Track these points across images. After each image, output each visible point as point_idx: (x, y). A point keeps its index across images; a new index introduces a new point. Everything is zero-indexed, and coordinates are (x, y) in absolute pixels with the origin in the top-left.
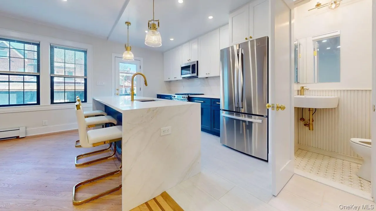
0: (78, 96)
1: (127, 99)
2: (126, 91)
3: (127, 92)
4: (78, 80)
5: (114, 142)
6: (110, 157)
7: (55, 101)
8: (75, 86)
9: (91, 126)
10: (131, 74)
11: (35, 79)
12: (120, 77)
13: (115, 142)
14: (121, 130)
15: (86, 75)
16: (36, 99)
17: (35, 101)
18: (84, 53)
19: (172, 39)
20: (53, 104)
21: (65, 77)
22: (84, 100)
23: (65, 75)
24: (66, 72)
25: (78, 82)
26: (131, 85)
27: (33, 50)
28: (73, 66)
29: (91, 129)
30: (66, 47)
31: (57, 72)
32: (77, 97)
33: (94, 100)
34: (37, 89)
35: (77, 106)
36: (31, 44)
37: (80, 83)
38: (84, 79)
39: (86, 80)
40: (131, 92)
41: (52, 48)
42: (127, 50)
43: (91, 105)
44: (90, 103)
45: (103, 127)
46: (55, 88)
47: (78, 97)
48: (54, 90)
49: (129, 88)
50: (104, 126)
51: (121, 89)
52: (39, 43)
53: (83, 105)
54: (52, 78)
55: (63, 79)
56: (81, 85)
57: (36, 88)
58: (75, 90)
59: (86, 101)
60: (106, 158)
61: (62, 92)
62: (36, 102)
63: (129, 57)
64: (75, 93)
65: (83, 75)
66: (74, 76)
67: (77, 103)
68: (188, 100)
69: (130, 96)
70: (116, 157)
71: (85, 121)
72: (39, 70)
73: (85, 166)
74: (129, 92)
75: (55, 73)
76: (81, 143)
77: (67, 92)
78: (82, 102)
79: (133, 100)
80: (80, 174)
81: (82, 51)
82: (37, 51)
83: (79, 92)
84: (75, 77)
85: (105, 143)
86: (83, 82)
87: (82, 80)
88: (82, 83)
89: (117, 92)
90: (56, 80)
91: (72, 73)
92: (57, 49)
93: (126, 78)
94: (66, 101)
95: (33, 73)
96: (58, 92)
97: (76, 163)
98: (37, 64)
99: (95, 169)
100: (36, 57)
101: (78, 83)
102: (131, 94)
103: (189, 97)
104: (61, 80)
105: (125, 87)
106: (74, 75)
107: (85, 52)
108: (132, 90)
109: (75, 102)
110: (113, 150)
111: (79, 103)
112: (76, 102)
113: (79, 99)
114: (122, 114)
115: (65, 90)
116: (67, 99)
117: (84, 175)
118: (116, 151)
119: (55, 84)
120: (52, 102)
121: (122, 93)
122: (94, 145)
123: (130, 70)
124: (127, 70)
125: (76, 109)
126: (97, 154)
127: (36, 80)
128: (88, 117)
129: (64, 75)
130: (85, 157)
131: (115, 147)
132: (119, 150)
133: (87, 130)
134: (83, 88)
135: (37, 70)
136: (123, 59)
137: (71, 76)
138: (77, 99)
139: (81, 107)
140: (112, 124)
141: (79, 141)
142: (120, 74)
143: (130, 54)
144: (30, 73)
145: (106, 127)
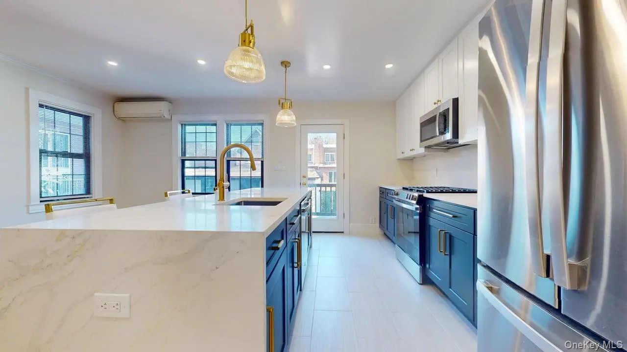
15: (263, 155)
19: (389, 66)
21: (240, 160)
34: (215, 175)
38: (261, 162)
41: (228, 126)
42: (283, 107)
48: (230, 177)
52: (216, 122)
54: (228, 162)
58: (251, 176)
64: (251, 180)
65: (261, 157)
68: (417, 204)
75: (232, 156)
81: (259, 124)
87: (259, 164)
92: (233, 126)
95: (211, 157)
100: (215, 139)
103: (420, 196)
115: (240, 176)
119: (231, 170)
143: (289, 115)
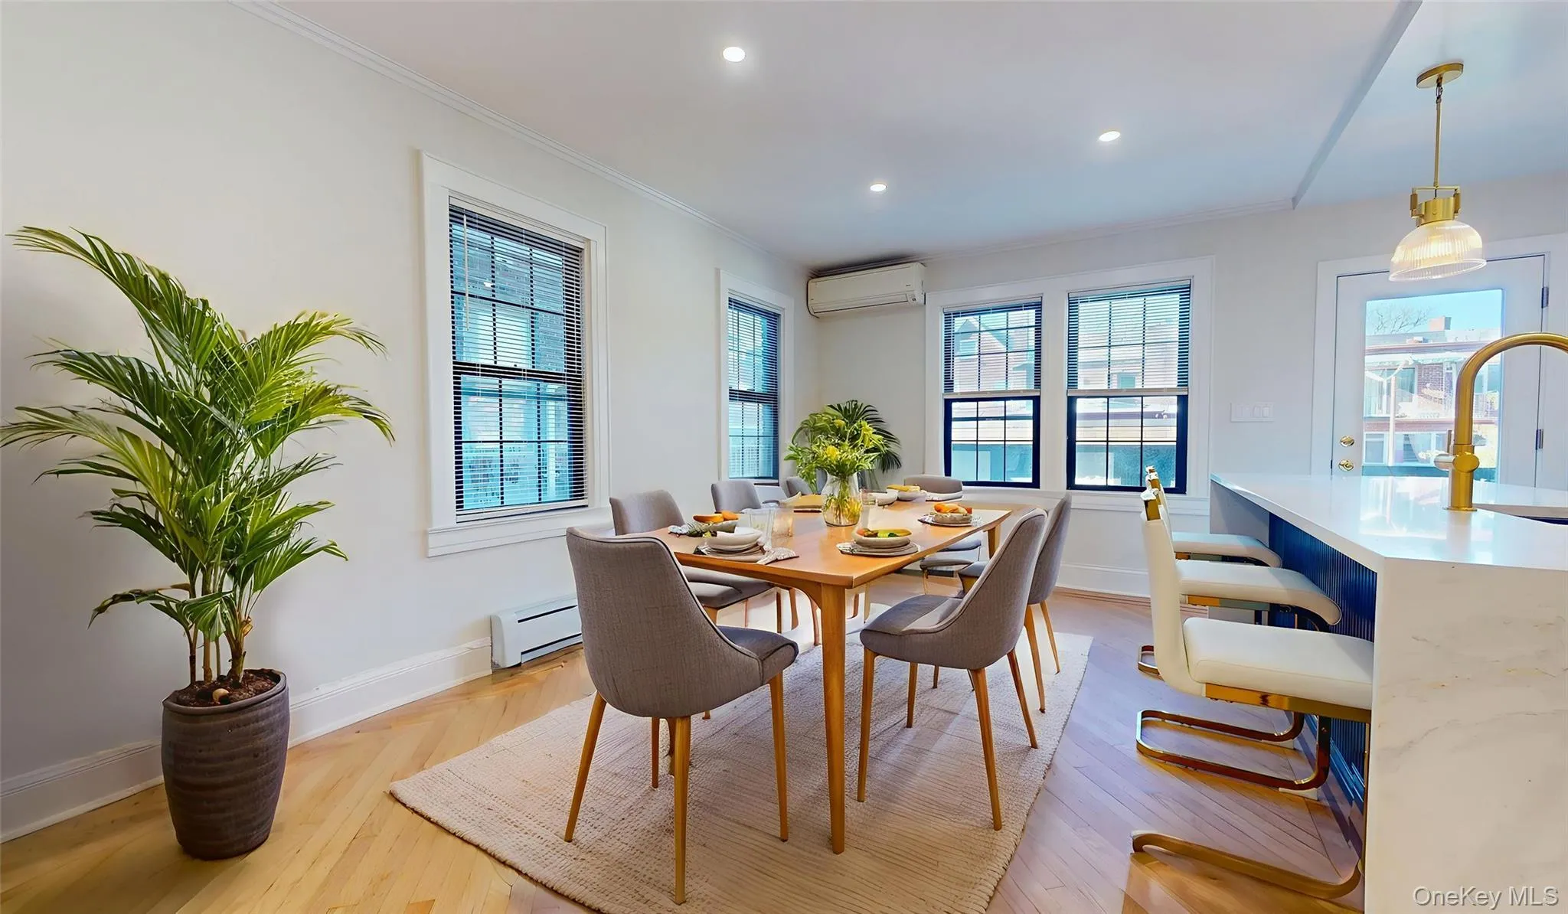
0: (1151, 468)
1: (1412, 498)
2: (1408, 448)
3: (1421, 455)
4: (1152, 405)
5: (1316, 719)
6: (1290, 785)
7: (1078, 481)
8: (1142, 427)
9: (1198, 601)
10: (1458, 347)
11: (1027, 408)
12: (1368, 374)
13: (1324, 721)
14: (1367, 663)
15: (1183, 380)
16: (1030, 470)
17: (1028, 476)
18: (1178, 295)
20: (1072, 489)
21: (1108, 395)
22: (1173, 485)
23: (1109, 390)
24: (1114, 378)
25: (1155, 413)
26: (1450, 415)
27: (1026, 325)
28: (1136, 352)
29: (1199, 614)
30: (1113, 291)
31: (1086, 382)
32: (1147, 469)
33: (1217, 487)
34: (1033, 438)
35: (1146, 503)
36: (1021, 310)
37: (1161, 416)
38: (1178, 396)
39: (1183, 401)
40: (1451, 458)
41: (1073, 305)
42: (1423, 218)
43: (1205, 508)
44: (1199, 500)
45: (1258, 620)
46: (1080, 435)
47: (1151, 471)
48: (1077, 443)
49: (1434, 434)
50: (1265, 616)
51: (1368, 436)
52: (1039, 300)
53: (1170, 504)
54: (1071, 401)
55: (1104, 402)
56: (1164, 421)
57: (1029, 435)
58: (1142, 441)
59: (1181, 488)
60: (1272, 783)
61: (1097, 449)
62: (1029, 480)
63: (1445, 257)
64: (1142, 453)
65: (1174, 384)
66: (1138, 390)
67: (1149, 494)
69: (1443, 484)
70: (1326, 803)
71: (1176, 574)
72: (1038, 383)
73: (1173, 766)
74: (1432, 451)
75: (1081, 386)
76: (1157, 661)
77: (1116, 448)
78: (1168, 491)
79: (1462, 501)
80: (1152, 795)
81: (1172, 291)
82: (1034, 324)
83: (1156, 451)
84: (1142, 394)
85: (1264, 699)
86: (1173, 409)
87: (1171, 403)
88: (1169, 416)
89: (1343, 454)
90: (1082, 406)
91: (1131, 378)
92: (1087, 304)
93: (1416, 380)
94: (1112, 482)
95: (1024, 391)
96: (1088, 449)
97: (1138, 737)
98: (1033, 362)
99: (1213, 807)
100: (1032, 343)
101: (1152, 415)
102: (1450, 470)
104: (1098, 406)
105: (1399, 425)
106: (1138, 386)
107: (1185, 291)
108: (1462, 440)
109: (1142, 489)
110: (1309, 755)
111: (1157, 496)
112: (1145, 489)
113: (1154, 476)
114: (1374, 574)
115: (1108, 441)
116: (1116, 476)
117: (1166, 806)
118: (1330, 774)
119: (1079, 423)
120: (1071, 485)
121: (1381, 459)
122: (1215, 691)
123: (1447, 326)
124: (1417, 329)
125: (1144, 514)
126: (1224, 740)
127: (1030, 412)
128: (1189, 558)
129: (1106, 387)
130: (1175, 729)
131: (1324, 746)
132: (1352, 776)
133: (1185, 614)
134: (1172, 434)
135: (1034, 381)
136: (1391, 278)
137: (1128, 390)
138: (1147, 478)
139: (1161, 508)
140: (1307, 620)
141: (1151, 648)
142: (1368, 359)
144: (1018, 391)
145: (1271, 623)
